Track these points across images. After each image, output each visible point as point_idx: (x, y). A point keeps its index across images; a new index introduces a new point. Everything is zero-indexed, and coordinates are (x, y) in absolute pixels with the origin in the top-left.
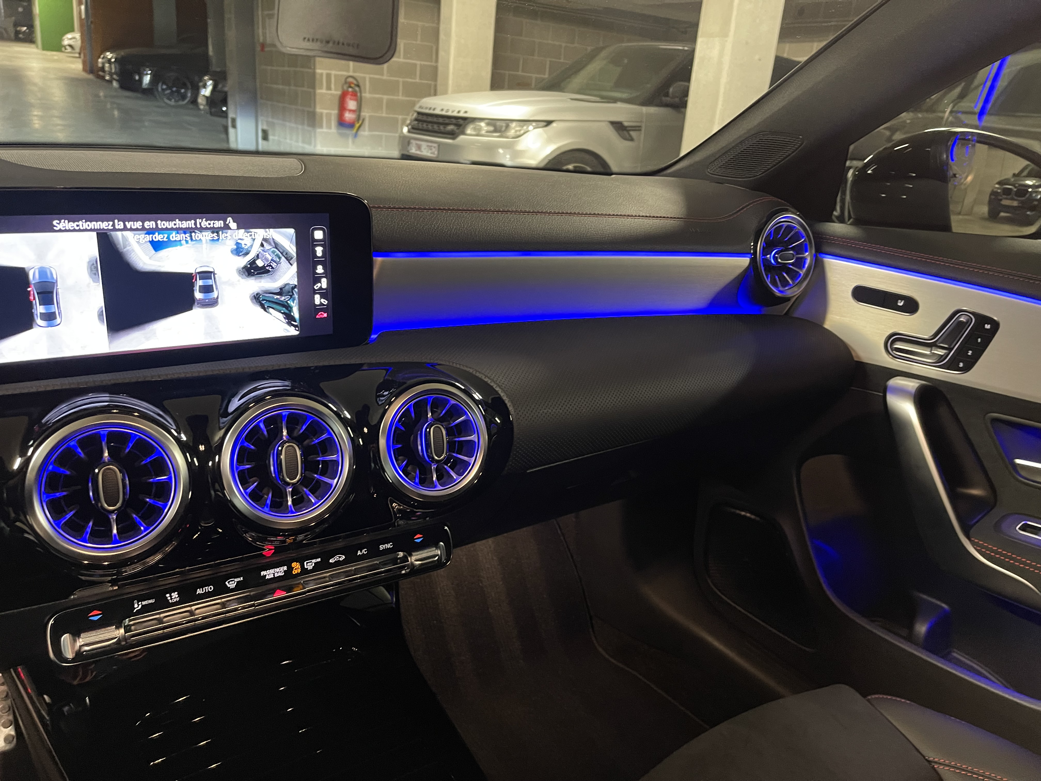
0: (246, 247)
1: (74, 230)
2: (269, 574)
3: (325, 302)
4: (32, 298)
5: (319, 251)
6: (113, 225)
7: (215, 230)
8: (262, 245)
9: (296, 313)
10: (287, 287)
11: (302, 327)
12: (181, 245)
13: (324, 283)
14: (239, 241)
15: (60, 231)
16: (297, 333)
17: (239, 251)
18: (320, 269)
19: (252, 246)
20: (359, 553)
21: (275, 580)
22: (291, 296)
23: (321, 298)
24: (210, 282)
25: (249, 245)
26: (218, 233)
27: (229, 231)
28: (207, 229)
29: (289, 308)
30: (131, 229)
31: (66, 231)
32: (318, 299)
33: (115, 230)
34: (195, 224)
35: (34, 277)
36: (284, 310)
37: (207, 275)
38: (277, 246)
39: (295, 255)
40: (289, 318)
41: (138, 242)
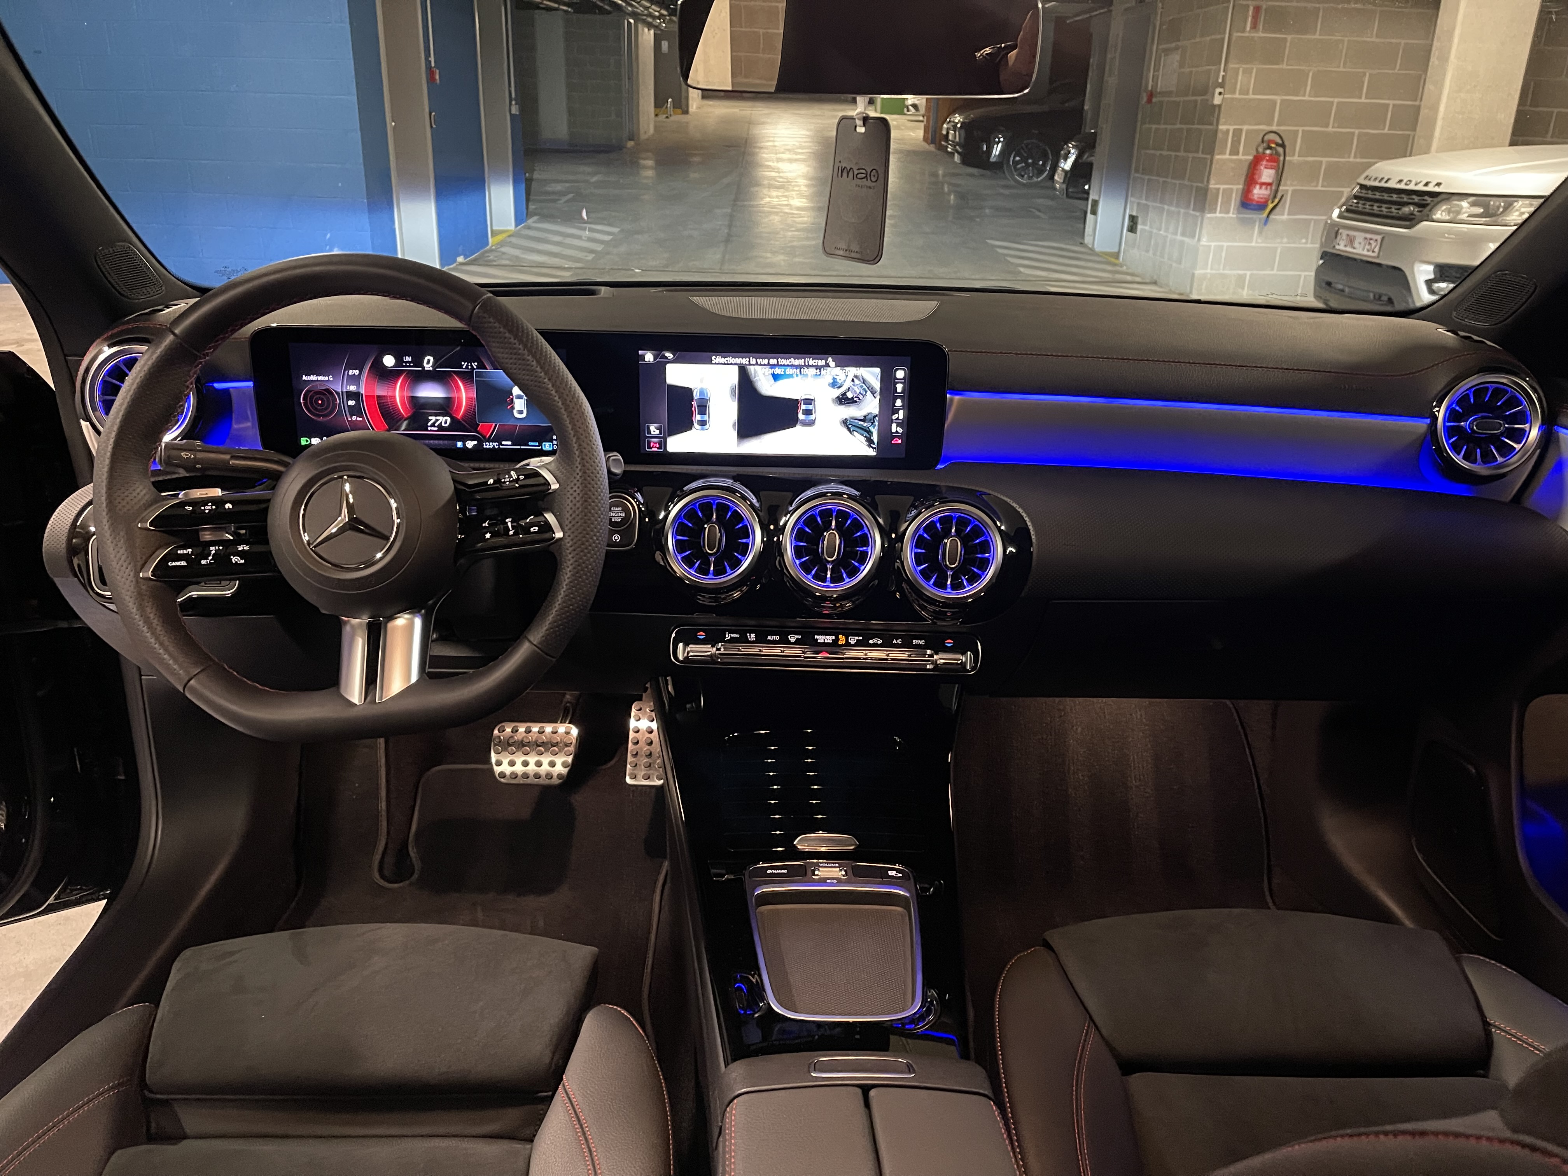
0: (840, 382)
1: (725, 364)
2: (821, 639)
3: (900, 430)
4: (693, 409)
5: (899, 387)
6: (749, 361)
7: (818, 368)
8: (853, 381)
9: (875, 438)
10: (870, 416)
11: (879, 449)
12: (793, 377)
13: (901, 415)
14: (836, 377)
15: (716, 364)
16: (875, 454)
17: (834, 384)
18: (899, 403)
19: (845, 381)
20: (894, 641)
21: (824, 644)
22: (872, 423)
23: (897, 427)
24: (810, 407)
25: (843, 380)
26: (820, 370)
27: (829, 368)
28: (812, 366)
29: (869, 432)
30: (761, 365)
31: (719, 364)
32: (894, 428)
33: (750, 364)
34: (805, 362)
35: (696, 396)
36: (866, 434)
37: (809, 401)
38: (864, 382)
39: (879, 390)
40: (870, 442)
41: (764, 374)
